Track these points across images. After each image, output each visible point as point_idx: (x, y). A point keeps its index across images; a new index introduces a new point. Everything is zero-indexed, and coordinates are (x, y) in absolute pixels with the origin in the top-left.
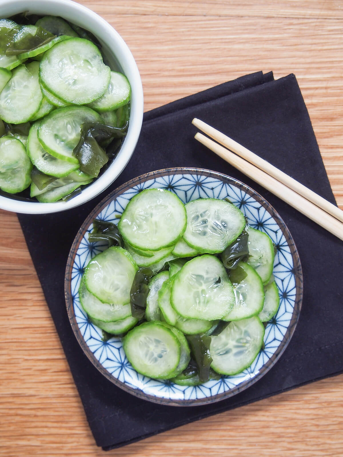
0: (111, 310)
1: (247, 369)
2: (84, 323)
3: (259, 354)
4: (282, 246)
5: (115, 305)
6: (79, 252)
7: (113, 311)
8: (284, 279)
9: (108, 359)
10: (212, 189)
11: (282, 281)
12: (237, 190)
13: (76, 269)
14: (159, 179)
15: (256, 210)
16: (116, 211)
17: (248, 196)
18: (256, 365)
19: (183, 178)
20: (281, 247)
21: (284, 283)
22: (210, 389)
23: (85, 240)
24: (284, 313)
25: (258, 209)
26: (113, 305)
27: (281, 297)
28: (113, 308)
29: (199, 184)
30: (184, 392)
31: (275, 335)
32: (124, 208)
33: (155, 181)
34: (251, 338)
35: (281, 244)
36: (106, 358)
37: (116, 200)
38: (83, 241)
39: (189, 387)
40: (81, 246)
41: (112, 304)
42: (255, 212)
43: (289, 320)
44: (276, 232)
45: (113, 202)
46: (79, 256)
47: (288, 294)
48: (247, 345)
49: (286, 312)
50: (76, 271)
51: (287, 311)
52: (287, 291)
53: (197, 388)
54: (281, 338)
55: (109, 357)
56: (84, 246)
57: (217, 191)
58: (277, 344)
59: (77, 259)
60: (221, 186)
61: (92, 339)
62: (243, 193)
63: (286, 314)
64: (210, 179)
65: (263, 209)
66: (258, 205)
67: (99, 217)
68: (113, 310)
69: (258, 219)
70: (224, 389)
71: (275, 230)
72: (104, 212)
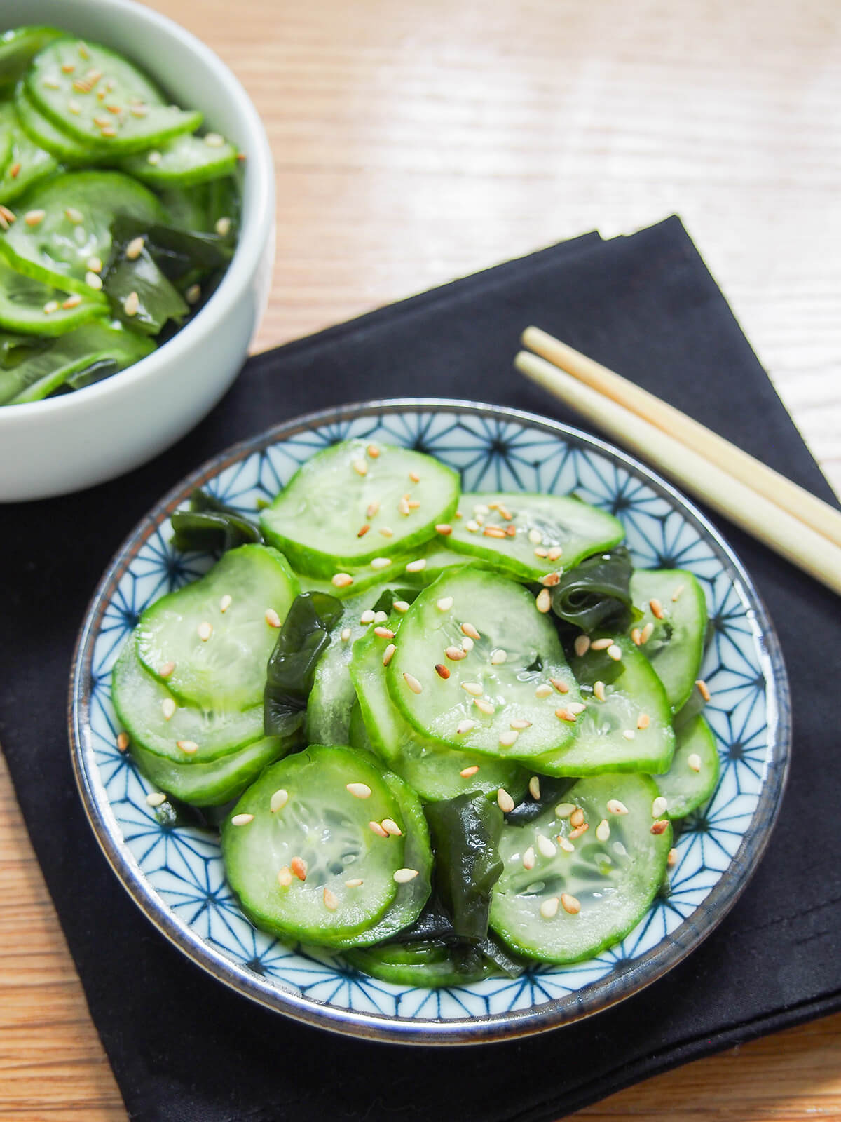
0: (203, 729)
1: (608, 949)
2: (113, 758)
3: (651, 912)
4: (729, 616)
5: (217, 717)
6: (137, 566)
7: (207, 731)
8: (735, 707)
9: (166, 868)
10: (536, 465)
11: (729, 714)
12: (605, 467)
13: (118, 608)
14: (391, 421)
15: (656, 525)
16: (259, 486)
17: (635, 483)
18: (640, 938)
19: (459, 425)
20: (728, 622)
21: (734, 718)
22: (486, 999)
23: (161, 540)
24: (734, 799)
25: (663, 520)
26: (211, 715)
27: (724, 758)
28: (207, 723)
29: (499, 449)
30: (398, 999)
31: (703, 859)
32: (285, 481)
33: (380, 425)
34: (627, 851)
35: (725, 611)
36: (163, 865)
37: (264, 454)
38: (153, 540)
39: (415, 989)
40: (145, 552)
41: (207, 710)
42: (652, 528)
43: (749, 814)
44: (712, 581)
45: (255, 459)
46: (135, 577)
47: (746, 747)
48: (615, 874)
49: (739, 793)
50: (118, 614)
51: (742, 791)
52: (744, 739)
53: (444, 995)
54: (723, 863)
55: (172, 866)
56: (155, 557)
57: (548, 471)
58: (711, 879)
59: (126, 583)
60: (561, 456)
61: (127, 806)
62: (623, 475)
63: (741, 799)
64: (531, 435)
65: (675, 520)
66: (662, 507)
67: (209, 488)
68: (209, 728)
69: (661, 550)
70: (533, 1000)
71: (709, 575)
72: (226, 477)
